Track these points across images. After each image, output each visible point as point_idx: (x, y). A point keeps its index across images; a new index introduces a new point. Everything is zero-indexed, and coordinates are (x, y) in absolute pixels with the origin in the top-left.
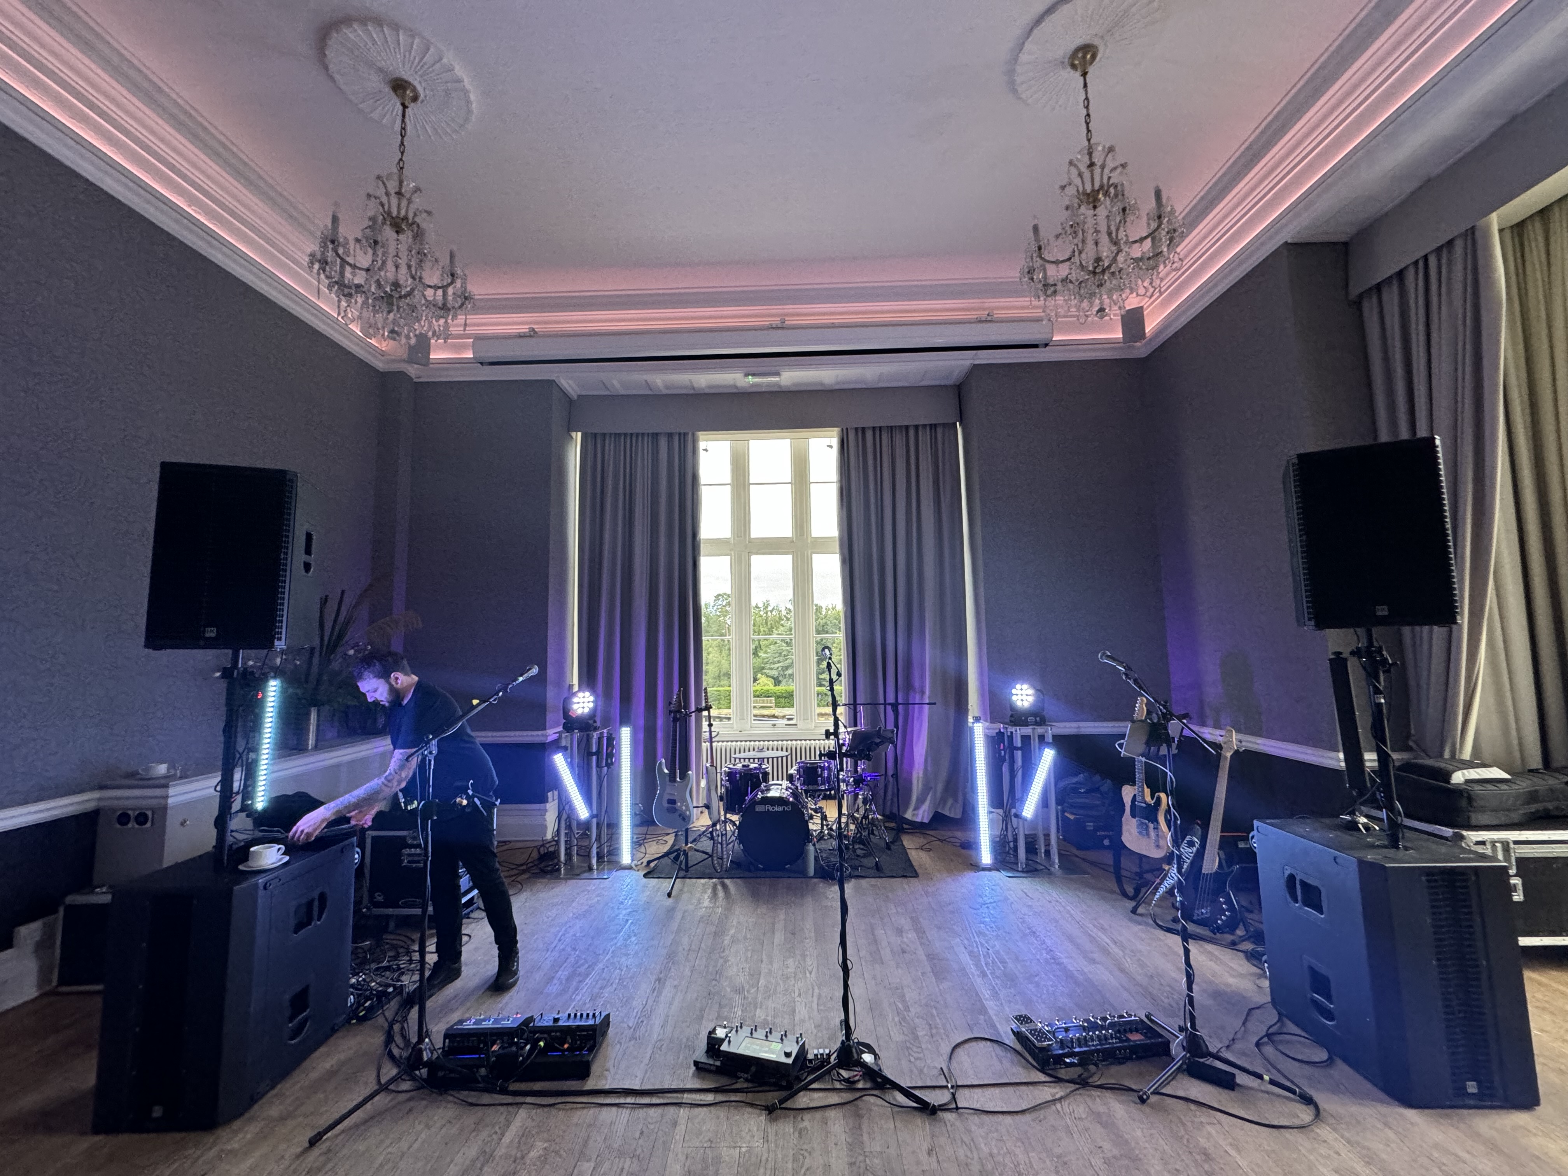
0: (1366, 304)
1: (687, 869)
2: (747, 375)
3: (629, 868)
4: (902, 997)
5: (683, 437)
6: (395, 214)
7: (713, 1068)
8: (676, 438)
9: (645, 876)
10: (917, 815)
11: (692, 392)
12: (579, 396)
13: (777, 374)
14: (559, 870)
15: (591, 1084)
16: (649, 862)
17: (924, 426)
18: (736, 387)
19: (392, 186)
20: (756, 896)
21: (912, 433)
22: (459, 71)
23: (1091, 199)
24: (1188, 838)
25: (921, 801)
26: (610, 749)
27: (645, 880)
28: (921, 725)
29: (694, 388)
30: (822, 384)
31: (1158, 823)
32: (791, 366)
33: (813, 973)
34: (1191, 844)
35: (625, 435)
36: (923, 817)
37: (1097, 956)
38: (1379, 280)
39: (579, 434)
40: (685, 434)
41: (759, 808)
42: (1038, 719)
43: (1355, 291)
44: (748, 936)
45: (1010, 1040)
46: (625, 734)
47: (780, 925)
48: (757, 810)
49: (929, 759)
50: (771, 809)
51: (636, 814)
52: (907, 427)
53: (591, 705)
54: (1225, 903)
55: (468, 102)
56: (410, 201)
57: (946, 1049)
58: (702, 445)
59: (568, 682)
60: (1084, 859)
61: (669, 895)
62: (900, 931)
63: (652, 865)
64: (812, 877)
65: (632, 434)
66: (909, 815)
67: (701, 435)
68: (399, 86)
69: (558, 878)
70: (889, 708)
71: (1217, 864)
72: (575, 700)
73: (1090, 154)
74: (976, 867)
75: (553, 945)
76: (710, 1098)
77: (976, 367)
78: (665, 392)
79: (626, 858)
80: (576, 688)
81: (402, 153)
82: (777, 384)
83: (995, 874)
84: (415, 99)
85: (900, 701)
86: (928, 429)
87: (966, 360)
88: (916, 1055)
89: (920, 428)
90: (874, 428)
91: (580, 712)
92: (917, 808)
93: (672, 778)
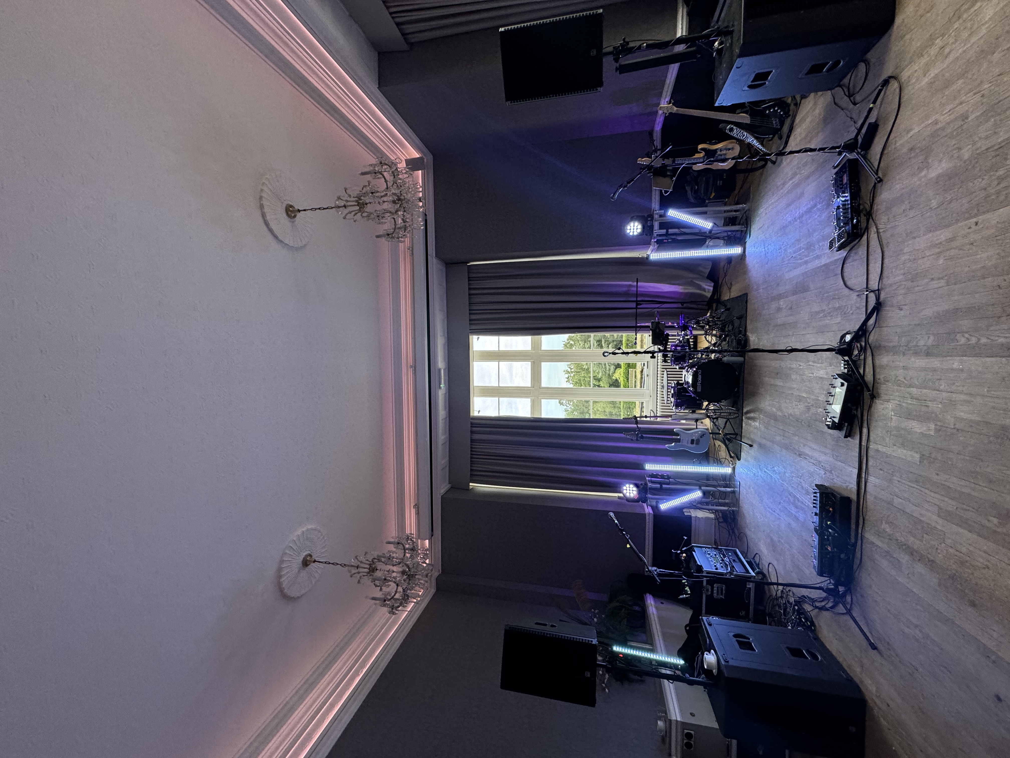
0: (413, 41)
1: (736, 434)
2: (440, 388)
3: (734, 469)
4: (818, 313)
6: (366, 570)
7: (849, 428)
8: (474, 429)
9: (739, 459)
10: (708, 289)
11: (448, 418)
12: (449, 483)
13: (440, 370)
14: (733, 511)
15: (854, 497)
16: (731, 457)
17: (469, 284)
18: (446, 394)
19: (354, 571)
20: (754, 394)
21: (473, 292)
22: (299, 532)
23: (361, 205)
24: (727, 131)
25: (700, 288)
26: (658, 476)
27: (742, 460)
28: (650, 287)
29: (446, 418)
30: (444, 345)
31: (717, 149)
32: (436, 363)
33: (801, 364)
34: (731, 130)
35: (471, 458)
36: (710, 286)
37: (799, 191)
38: (400, 34)
39: (471, 484)
40: (472, 424)
41: (699, 389)
42: (649, 219)
43: (406, 47)
44: (777, 400)
45: (843, 253)
46: (649, 467)
47: (772, 381)
48: (700, 391)
49: (673, 282)
50: (700, 382)
51: (700, 463)
52: (470, 295)
53: (631, 486)
54: (769, 110)
55: (312, 529)
56: (361, 562)
57: (846, 291)
58: (477, 414)
59: (617, 499)
60: (741, 188)
61: (751, 446)
62: (779, 309)
63: (733, 455)
64: (745, 359)
66: (709, 295)
67: (471, 414)
68: (306, 563)
69: (738, 512)
70: (638, 307)
71: (744, 115)
72: (628, 495)
73: (339, 207)
74: (743, 257)
75: (777, 516)
76: (865, 431)
77: (437, 256)
78: (448, 434)
79: (728, 470)
80: (621, 495)
81: (338, 564)
82: (444, 370)
83: (747, 245)
84: (311, 556)
85: (635, 299)
86: (471, 282)
87: (434, 262)
88: (849, 310)
89: (471, 287)
90: (470, 314)
91: (635, 493)
92: (704, 290)
93: (678, 441)
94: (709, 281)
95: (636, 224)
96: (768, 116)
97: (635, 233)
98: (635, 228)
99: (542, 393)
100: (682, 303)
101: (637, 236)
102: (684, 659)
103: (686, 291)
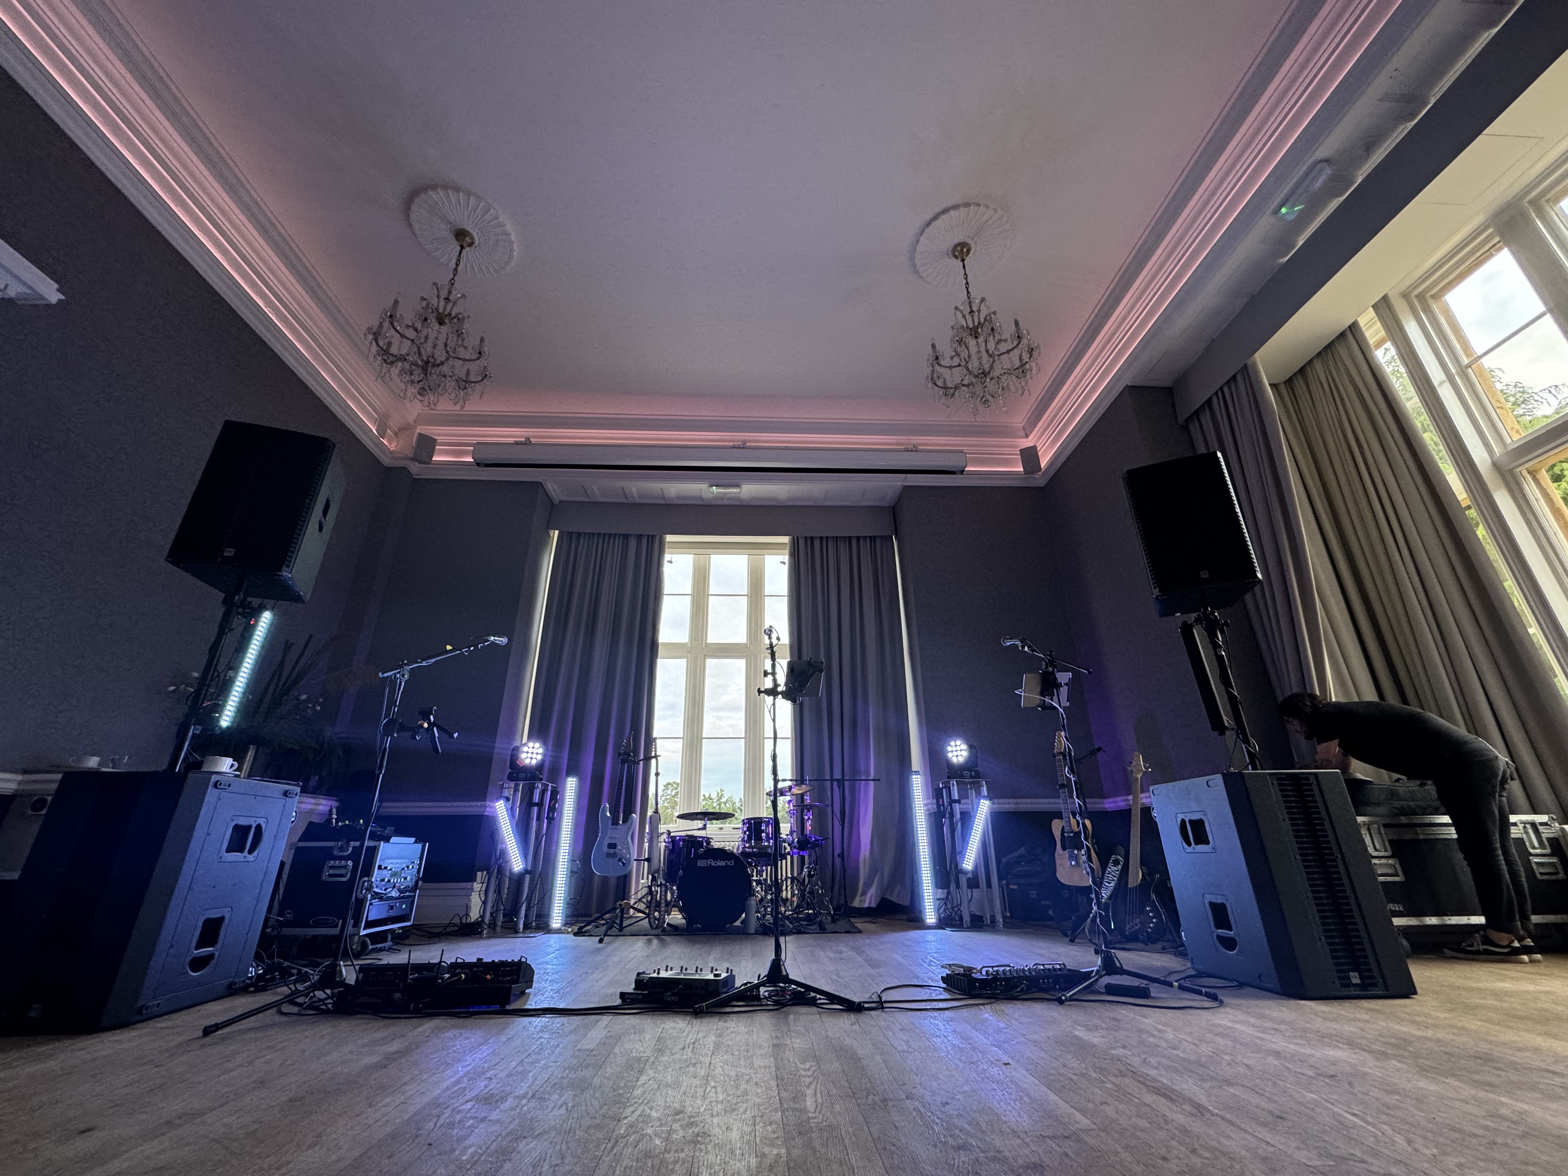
0: (1191, 428)
1: (621, 928)
2: (711, 486)
3: (558, 931)
5: (651, 538)
6: (441, 310)
7: (640, 997)
8: (645, 541)
9: (575, 935)
10: (865, 901)
11: (663, 502)
12: (560, 502)
13: (738, 486)
14: (481, 933)
17: (865, 538)
18: (702, 498)
19: (444, 293)
20: (693, 941)
21: (854, 542)
22: (509, 227)
23: (974, 332)
24: (1113, 857)
25: (868, 885)
26: (553, 802)
27: (575, 938)
30: (776, 500)
32: (750, 480)
34: (1116, 863)
35: (599, 534)
36: (870, 902)
38: (1196, 408)
39: (557, 532)
40: (654, 535)
42: (973, 773)
43: (1183, 416)
46: (571, 784)
49: (875, 839)
50: (713, 864)
52: (850, 538)
53: (539, 757)
55: (512, 250)
56: (455, 304)
58: (667, 557)
61: (598, 944)
62: (839, 952)
64: (752, 934)
65: (604, 534)
66: (856, 904)
67: (668, 538)
68: (461, 235)
69: (481, 938)
71: (1141, 877)
72: (525, 749)
73: (970, 305)
74: (920, 927)
76: (634, 1011)
77: (906, 488)
78: (638, 501)
79: (556, 922)
80: (525, 740)
81: (455, 275)
82: (737, 496)
83: (939, 931)
84: (471, 245)
85: (846, 778)
86: (868, 540)
87: (898, 481)
89: (862, 540)
90: (821, 538)
91: (527, 761)
92: (864, 894)
93: (615, 822)
94: (878, 901)
95: (965, 754)
96: (1142, 912)
97: (950, 755)
98: (959, 753)
99: (696, 658)
100: (841, 856)
101: (946, 757)
102: (228, 728)
103: (861, 865)
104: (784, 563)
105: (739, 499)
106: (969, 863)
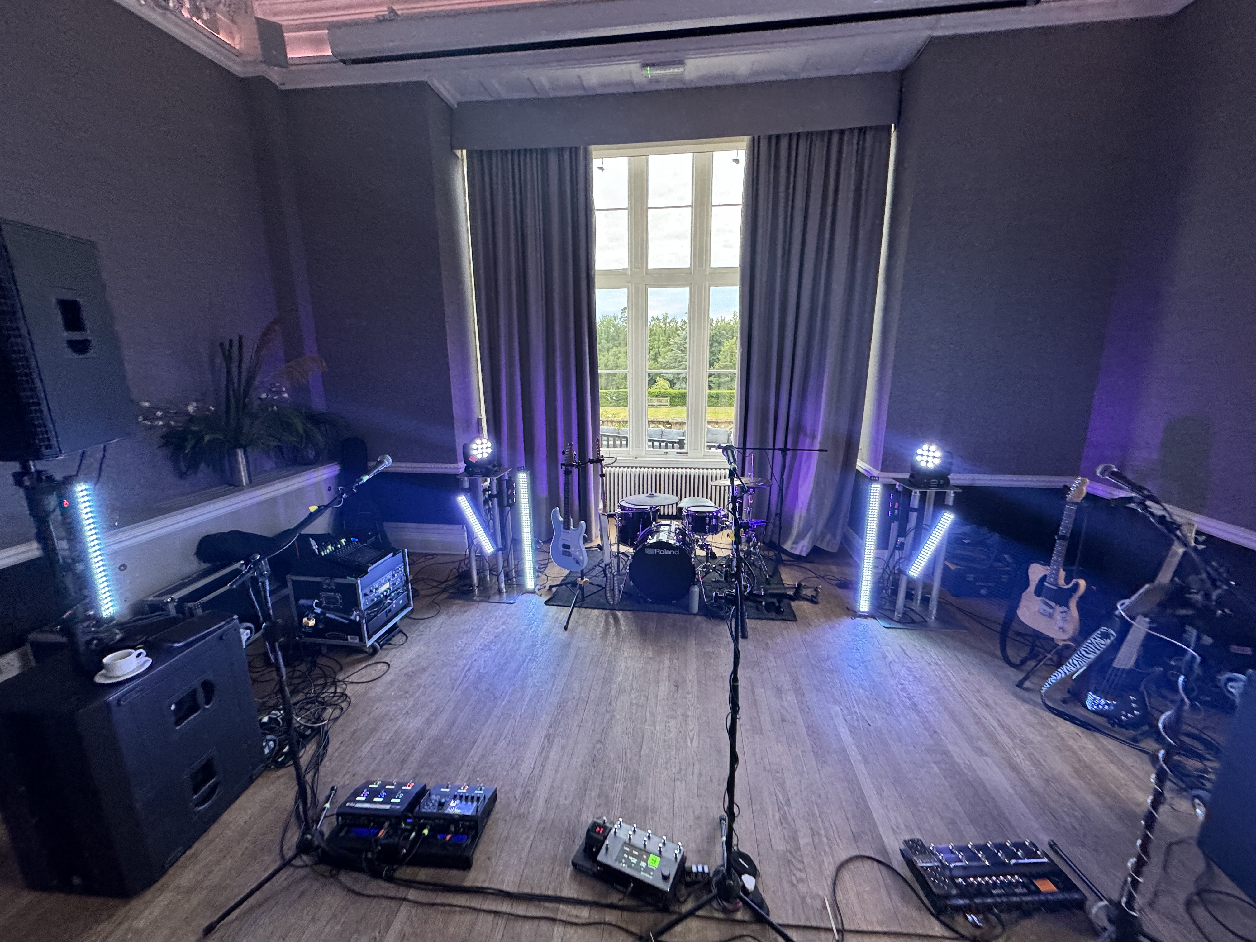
1: (583, 598)
2: (645, 65)
3: (533, 592)
4: (782, 784)
5: (574, 151)
7: (590, 872)
8: (567, 155)
9: (546, 603)
10: (796, 549)
11: (583, 93)
12: (459, 104)
13: (681, 63)
14: (473, 591)
15: (473, 878)
16: (551, 587)
17: (852, 130)
18: (632, 83)
20: (643, 633)
21: (835, 139)
24: (1103, 629)
25: (801, 536)
27: (546, 607)
29: (584, 88)
30: (733, 74)
31: (1068, 607)
33: (694, 742)
35: (513, 151)
36: (801, 551)
37: (986, 746)
39: (464, 152)
40: (577, 149)
41: (650, 551)
44: (634, 686)
45: (898, 863)
46: (523, 479)
47: (665, 674)
49: (814, 501)
50: (659, 552)
52: (831, 133)
53: (489, 451)
57: (829, 869)
58: (596, 163)
61: (566, 628)
62: (779, 691)
63: (554, 589)
64: (696, 614)
65: (519, 151)
66: (787, 546)
67: (594, 150)
69: (472, 600)
72: (475, 445)
74: (853, 613)
75: (458, 683)
77: (933, 43)
78: (552, 94)
79: (530, 583)
82: (679, 78)
83: (870, 622)
85: (789, 446)
86: (856, 134)
88: (799, 874)
90: (790, 135)
91: (479, 456)
92: (795, 542)
93: (566, 526)
94: (809, 550)
95: (938, 462)
97: (918, 458)
98: (930, 459)
99: (637, 289)
102: (113, 617)
103: (797, 520)
104: (737, 161)
105: (682, 81)
106: (916, 570)
